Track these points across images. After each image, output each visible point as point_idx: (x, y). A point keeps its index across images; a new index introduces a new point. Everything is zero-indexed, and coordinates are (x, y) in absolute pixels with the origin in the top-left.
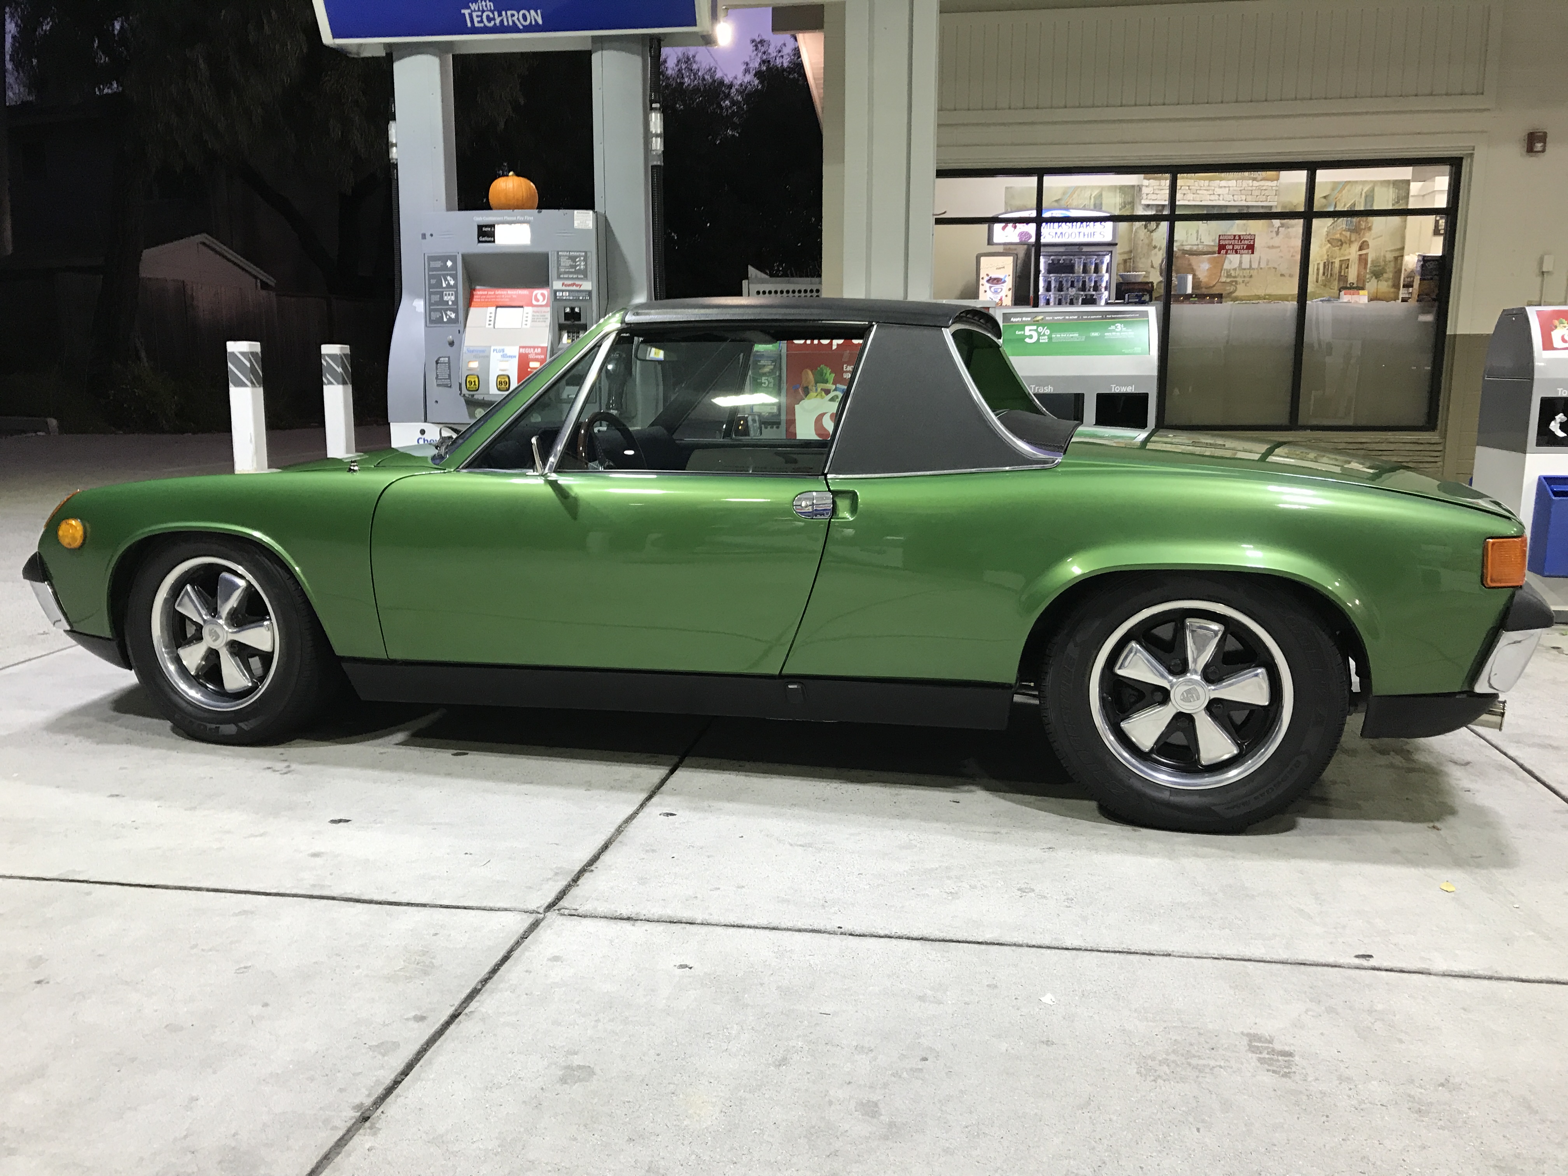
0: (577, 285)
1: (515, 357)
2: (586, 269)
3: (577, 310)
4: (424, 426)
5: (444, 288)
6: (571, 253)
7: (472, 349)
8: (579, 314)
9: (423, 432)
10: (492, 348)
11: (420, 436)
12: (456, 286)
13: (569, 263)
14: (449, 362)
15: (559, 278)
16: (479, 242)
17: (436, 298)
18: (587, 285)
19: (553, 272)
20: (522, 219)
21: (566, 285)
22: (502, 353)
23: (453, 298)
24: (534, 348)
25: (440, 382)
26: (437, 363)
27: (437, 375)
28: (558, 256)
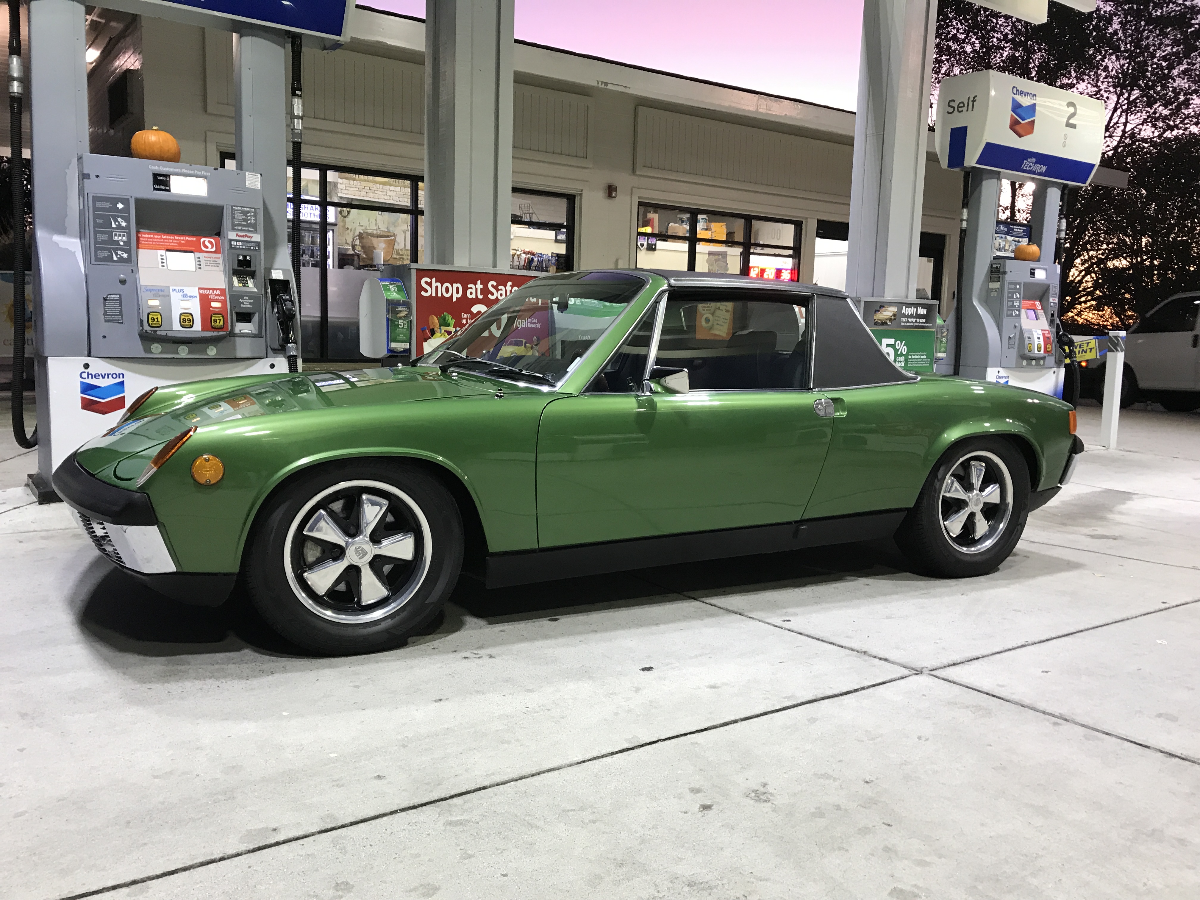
0: (249, 237)
1: (195, 297)
2: (255, 223)
3: (248, 258)
4: (88, 360)
5: (114, 228)
6: (244, 209)
7: (149, 288)
8: (250, 262)
9: (86, 366)
10: (171, 288)
11: (84, 370)
12: (128, 227)
13: (242, 217)
14: (120, 299)
15: (233, 229)
16: (155, 189)
17: (105, 237)
18: (257, 238)
19: (227, 222)
20: (199, 173)
21: (240, 236)
22: (181, 293)
23: (125, 239)
24: (213, 289)
25: (108, 318)
26: (105, 299)
27: (105, 312)
28: (233, 210)
